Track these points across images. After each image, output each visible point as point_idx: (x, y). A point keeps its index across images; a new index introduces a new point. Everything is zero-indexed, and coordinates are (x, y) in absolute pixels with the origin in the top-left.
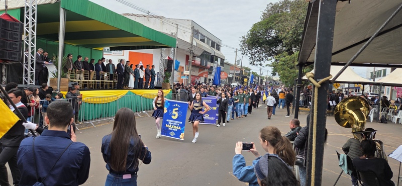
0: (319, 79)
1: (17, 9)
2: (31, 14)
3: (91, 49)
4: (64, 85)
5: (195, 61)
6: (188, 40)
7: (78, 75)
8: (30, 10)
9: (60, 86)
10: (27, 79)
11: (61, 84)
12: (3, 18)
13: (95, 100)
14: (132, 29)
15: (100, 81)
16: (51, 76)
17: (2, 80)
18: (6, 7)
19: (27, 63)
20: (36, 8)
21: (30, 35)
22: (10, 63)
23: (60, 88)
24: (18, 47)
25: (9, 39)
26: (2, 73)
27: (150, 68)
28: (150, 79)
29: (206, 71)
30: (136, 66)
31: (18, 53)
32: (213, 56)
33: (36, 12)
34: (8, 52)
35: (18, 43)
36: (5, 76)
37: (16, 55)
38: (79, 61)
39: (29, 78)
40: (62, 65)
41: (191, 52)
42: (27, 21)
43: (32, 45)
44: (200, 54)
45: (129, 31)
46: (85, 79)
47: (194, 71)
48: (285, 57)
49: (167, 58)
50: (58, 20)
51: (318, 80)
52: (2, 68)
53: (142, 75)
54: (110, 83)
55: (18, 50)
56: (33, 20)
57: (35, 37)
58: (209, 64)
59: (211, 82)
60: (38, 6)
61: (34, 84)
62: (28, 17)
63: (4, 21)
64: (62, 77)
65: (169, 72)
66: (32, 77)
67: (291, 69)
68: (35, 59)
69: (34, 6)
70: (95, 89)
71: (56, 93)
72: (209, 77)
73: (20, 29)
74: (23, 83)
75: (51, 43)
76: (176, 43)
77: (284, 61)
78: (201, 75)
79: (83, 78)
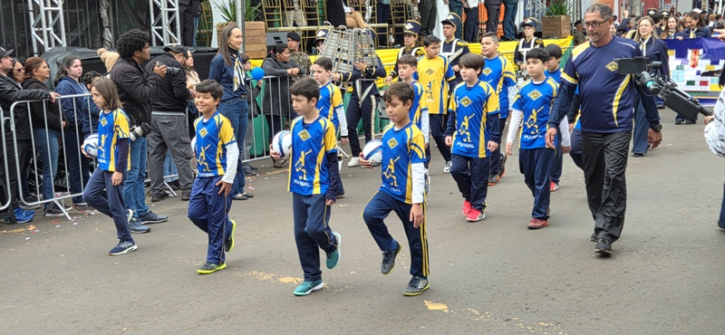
4: (255, 41)
10: (160, 32)
16: (218, 18)
17: (102, 39)
26: (101, 20)
28: (503, 6)
36: (109, 27)
39: (166, 28)
46: (310, 23)
52: (99, 6)
61: (179, 43)
64: (246, 18)
66: (173, 26)
74: (154, 42)
79: (305, 22)
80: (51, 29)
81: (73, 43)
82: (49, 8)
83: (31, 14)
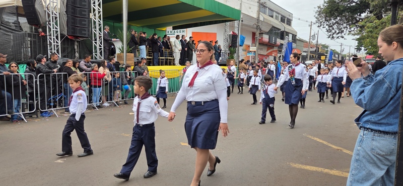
3: (155, 29)
4: (130, 60)
5: (262, 38)
6: (255, 16)
10: (96, 55)
11: (127, 59)
14: (193, 1)
15: (164, 58)
16: (118, 51)
17: (75, 56)
19: (96, 40)
21: (97, 12)
22: (81, 39)
24: (87, 23)
25: (78, 16)
26: (75, 49)
27: (213, 44)
29: (276, 49)
31: (87, 29)
32: (283, 31)
34: (78, 28)
35: (87, 20)
36: (77, 52)
37: (85, 31)
39: (98, 54)
40: (127, 41)
41: (258, 27)
43: (99, 22)
44: (268, 31)
45: (190, 3)
47: (261, 49)
49: (231, 33)
52: (74, 45)
55: (87, 26)
58: (279, 41)
59: (281, 58)
64: (128, 52)
65: (234, 49)
66: (101, 53)
68: (102, 35)
71: (123, 67)
72: (279, 55)
73: (87, 5)
74: (94, 58)
75: (117, 25)
76: (240, 16)
77: (371, 27)
78: (270, 54)
80: (56, 51)
81: (63, 56)
82: (55, 44)
83: (49, 46)
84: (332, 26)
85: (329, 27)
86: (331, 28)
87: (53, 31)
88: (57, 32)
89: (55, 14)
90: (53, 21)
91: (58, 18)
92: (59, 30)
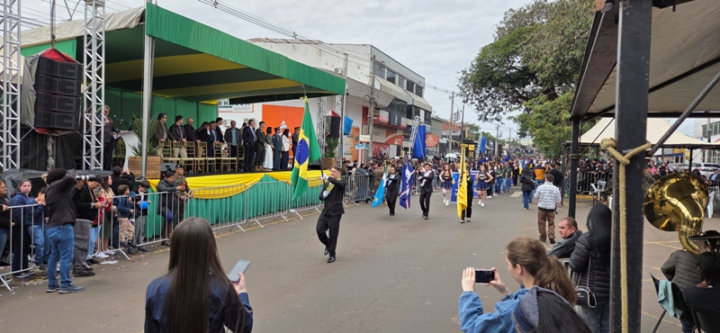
0: (626, 149)
1: (71, 39)
2: (95, 48)
3: (197, 103)
4: (153, 168)
5: (378, 116)
6: (366, 81)
7: (177, 151)
8: (94, 41)
9: (146, 169)
10: (89, 160)
11: (148, 167)
12: (48, 56)
13: (207, 192)
14: (268, 65)
15: (214, 159)
16: (130, 153)
17: (47, 164)
18: (53, 37)
19: (90, 133)
20: (103, 38)
21: (94, 85)
22: (61, 133)
23: (146, 175)
24: (74, 105)
25: (58, 92)
26: (47, 151)
29: (399, 133)
30: (276, 130)
31: (74, 117)
32: (411, 106)
33: (103, 43)
34: (56, 114)
35: (74, 99)
36: (52, 156)
37: (71, 118)
38: (178, 124)
39: (93, 158)
40: (148, 135)
41: (372, 101)
42: (89, 59)
43: (98, 101)
44: (387, 105)
45: (263, 69)
46: (189, 156)
47: (377, 134)
48: (541, 103)
49: (330, 114)
50: (142, 57)
51: (624, 151)
52: (47, 143)
53: (287, 145)
54: (232, 161)
55: (74, 111)
56: (98, 58)
57: (103, 86)
58: (405, 122)
59: (409, 152)
60: (106, 32)
61: (102, 168)
62: (91, 52)
63: (50, 62)
64: (151, 153)
65: (335, 139)
66: (98, 157)
67: (554, 125)
68: (102, 125)
69: (101, 33)
70: (206, 174)
72: (405, 144)
73: (76, 75)
74: (84, 167)
75: (129, 95)
76: (345, 86)
77: (541, 112)
78: (391, 142)
79: (186, 154)
80: (9, 156)
81: (24, 166)
82: (10, 144)
84: (483, 101)
85: (480, 102)
86: (482, 105)
87: (8, 121)
88: (14, 122)
89: (13, 91)
90: (8, 103)
91: (19, 97)
92: (18, 119)
